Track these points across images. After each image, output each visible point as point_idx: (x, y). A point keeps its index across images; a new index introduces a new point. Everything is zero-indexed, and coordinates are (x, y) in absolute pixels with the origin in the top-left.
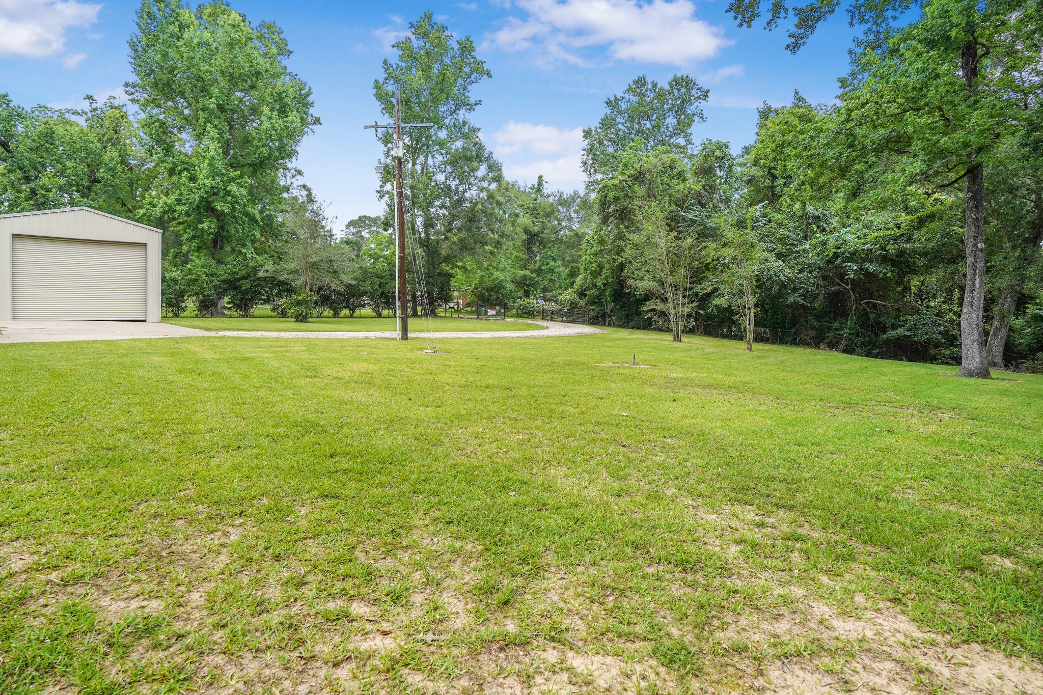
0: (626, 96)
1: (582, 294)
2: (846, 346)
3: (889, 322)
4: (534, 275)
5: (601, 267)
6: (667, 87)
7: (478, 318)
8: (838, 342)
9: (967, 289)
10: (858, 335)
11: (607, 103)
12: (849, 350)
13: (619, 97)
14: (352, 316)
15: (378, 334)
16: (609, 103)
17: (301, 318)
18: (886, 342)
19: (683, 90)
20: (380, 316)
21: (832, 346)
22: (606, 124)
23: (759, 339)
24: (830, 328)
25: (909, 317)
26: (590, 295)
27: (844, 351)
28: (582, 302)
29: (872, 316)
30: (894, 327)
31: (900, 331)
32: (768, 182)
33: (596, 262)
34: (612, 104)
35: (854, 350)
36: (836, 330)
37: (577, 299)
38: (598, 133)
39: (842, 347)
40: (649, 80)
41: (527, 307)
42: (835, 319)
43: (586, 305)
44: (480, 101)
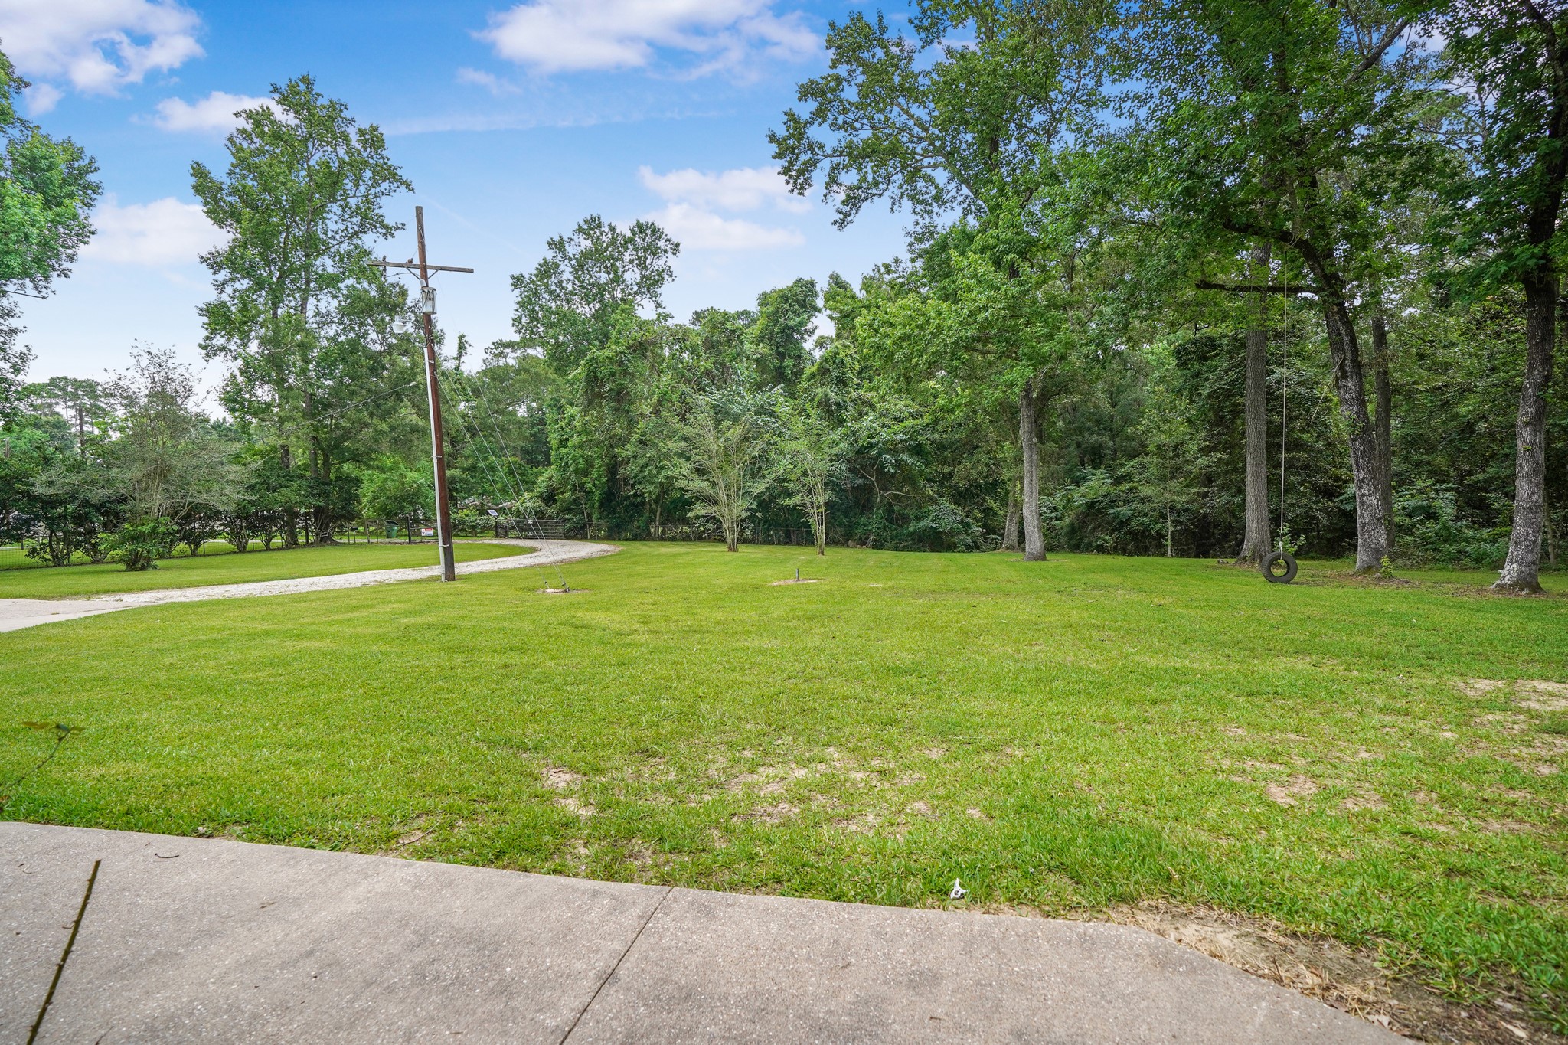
0: (575, 237)
1: (549, 498)
2: (876, 541)
3: (911, 513)
4: (467, 476)
5: (589, 462)
6: (629, 234)
7: (410, 542)
8: (867, 539)
9: (1026, 480)
10: (885, 530)
11: (549, 244)
12: (878, 546)
13: (565, 238)
14: (194, 554)
15: (369, 577)
16: (551, 244)
17: (136, 563)
18: (911, 535)
19: (648, 239)
20: (242, 549)
21: (863, 542)
22: (546, 270)
23: (831, 542)
24: (857, 525)
25: (930, 508)
26: (564, 501)
27: (874, 547)
28: (551, 511)
29: (896, 509)
30: (918, 519)
31: (926, 523)
32: (777, 363)
33: (582, 456)
34: (558, 245)
35: (882, 545)
36: (865, 525)
37: (543, 507)
38: (533, 282)
39: (870, 543)
40: (605, 221)
41: (465, 522)
42: (862, 513)
43: (558, 514)
44: (404, 225)
